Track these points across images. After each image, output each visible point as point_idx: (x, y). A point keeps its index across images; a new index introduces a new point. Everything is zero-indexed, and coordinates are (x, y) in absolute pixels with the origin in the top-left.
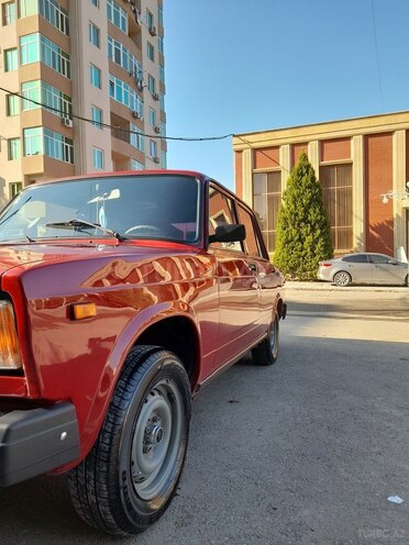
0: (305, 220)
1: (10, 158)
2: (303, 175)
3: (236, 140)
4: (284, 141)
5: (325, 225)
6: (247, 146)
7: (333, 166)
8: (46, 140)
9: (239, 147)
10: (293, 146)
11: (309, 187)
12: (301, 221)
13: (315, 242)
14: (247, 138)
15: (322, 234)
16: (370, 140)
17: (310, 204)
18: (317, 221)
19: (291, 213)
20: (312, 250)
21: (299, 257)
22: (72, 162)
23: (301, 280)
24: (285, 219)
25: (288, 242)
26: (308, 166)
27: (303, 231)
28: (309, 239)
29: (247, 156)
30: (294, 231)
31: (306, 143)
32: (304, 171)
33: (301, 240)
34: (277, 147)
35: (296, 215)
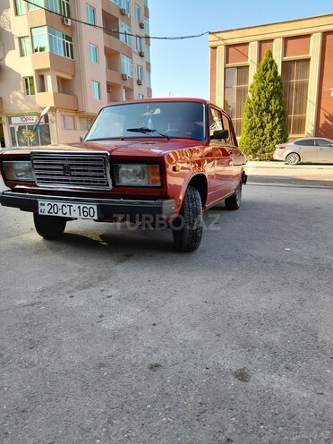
0: (267, 110)
1: (22, 55)
2: (267, 70)
3: (212, 37)
4: (252, 38)
5: (283, 114)
6: (221, 42)
7: (294, 61)
8: (50, 37)
9: (214, 44)
10: (261, 42)
11: (271, 81)
12: (263, 111)
13: (274, 128)
14: (221, 35)
15: (280, 122)
16: (328, 37)
17: (271, 96)
18: (277, 111)
19: (256, 104)
20: (271, 136)
21: (260, 141)
22: (72, 58)
23: (261, 160)
24: (250, 109)
25: (252, 129)
26: (272, 62)
27: (265, 119)
28: (269, 126)
29: (221, 52)
30: (257, 120)
31: (272, 40)
32: (269, 66)
33: (262, 127)
34: (247, 44)
35: (260, 105)
